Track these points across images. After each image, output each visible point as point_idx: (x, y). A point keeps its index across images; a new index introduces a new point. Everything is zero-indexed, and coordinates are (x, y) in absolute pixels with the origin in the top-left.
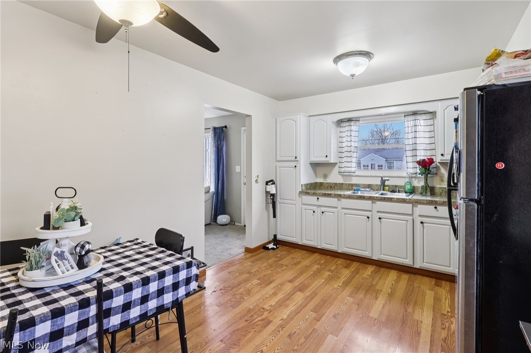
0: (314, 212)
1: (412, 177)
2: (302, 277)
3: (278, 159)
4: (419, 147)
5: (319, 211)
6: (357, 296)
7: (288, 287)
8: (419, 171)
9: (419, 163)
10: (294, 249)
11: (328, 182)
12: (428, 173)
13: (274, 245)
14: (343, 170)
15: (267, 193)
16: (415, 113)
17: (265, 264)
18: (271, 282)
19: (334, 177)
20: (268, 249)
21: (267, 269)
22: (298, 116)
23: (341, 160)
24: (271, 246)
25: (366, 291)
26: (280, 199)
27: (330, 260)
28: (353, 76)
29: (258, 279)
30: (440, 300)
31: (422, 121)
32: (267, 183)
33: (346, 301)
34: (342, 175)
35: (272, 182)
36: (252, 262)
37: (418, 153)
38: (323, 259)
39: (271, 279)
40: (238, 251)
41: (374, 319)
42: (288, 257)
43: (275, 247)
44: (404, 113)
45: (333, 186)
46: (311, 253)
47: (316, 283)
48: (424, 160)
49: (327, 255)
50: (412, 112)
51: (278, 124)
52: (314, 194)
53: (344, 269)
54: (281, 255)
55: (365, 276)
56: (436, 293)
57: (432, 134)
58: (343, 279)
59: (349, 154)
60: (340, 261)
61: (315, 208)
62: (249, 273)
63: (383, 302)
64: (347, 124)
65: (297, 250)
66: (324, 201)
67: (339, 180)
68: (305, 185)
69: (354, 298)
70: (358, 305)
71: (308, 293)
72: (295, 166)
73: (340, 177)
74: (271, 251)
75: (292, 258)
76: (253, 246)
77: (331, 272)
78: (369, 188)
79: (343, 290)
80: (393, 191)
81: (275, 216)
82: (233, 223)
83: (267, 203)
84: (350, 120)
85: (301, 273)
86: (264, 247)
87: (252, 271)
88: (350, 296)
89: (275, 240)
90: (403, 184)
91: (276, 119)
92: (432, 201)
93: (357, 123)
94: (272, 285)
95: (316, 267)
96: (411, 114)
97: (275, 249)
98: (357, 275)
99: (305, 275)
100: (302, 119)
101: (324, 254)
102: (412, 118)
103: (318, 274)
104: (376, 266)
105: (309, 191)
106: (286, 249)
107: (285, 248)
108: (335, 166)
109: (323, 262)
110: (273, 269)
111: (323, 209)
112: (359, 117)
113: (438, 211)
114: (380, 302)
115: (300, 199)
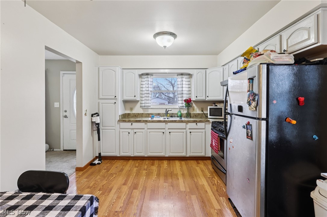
0: (129, 133)
1: (181, 108)
2: (130, 179)
3: (100, 98)
4: (184, 92)
5: (132, 132)
6: (168, 181)
7: (125, 189)
8: (184, 105)
9: (185, 101)
10: (113, 160)
11: (133, 113)
12: (189, 106)
13: (99, 161)
14: (143, 105)
15: (93, 123)
16: (182, 74)
17: (98, 177)
18: (111, 190)
19: (137, 110)
20: (95, 164)
21: (102, 180)
22: (117, 68)
23: (142, 99)
24: (97, 162)
25: (171, 176)
26: (102, 126)
27: (141, 163)
28: (165, 47)
29: (99, 190)
30: (204, 171)
31: (185, 79)
32: (92, 115)
33: (165, 186)
34: (143, 108)
35: (97, 114)
36: (87, 178)
37: (184, 95)
38: (137, 163)
39: (110, 187)
40: (70, 172)
41: (184, 192)
42: (112, 167)
43: (100, 162)
44: (177, 73)
45: (136, 115)
46: (127, 161)
47: (141, 180)
48: (187, 99)
49: (137, 160)
50: (181, 73)
51: (101, 72)
52: (129, 121)
53: (152, 166)
54: (107, 167)
55: (165, 167)
56: (200, 168)
57: (189, 86)
58: (155, 173)
59: (147, 95)
60: (147, 162)
61: (129, 131)
62: (89, 187)
63: (182, 180)
64: (146, 76)
65: (116, 161)
66: (135, 125)
67: (141, 111)
68: (121, 115)
69: (167, 183)
70: (172, 186)
71: (140, 188)
72: (115, 103)
73: (141, 109)
74: (98, 166)
75: (116, 167)
76: (83, 165)
77: (146, 170)
78: (159, 115)
79: (159, 180)
80: (172, 117)
81: (99, 140)
82: (52, 150)
83: (93, 130)
84: (147, 74)
85: (128, 176)
86: (91, 164)
87: (91, 186)
88: (165, 182)
89: (100, 157)
90: (176, 112)
91: (99, 68)
92: (195, 121)
93: (152, 76)
94: (113, 191)
95: (135, 169)
96: (180, 74)
97: (100, 163)
98: (161, 168)
99: (131, 177)
100: (118, 70)
101: (136, 160)
102: (180, 76)
103: (139, 174)
104: (167, 160)
105: (124, 119)
106: (108, 162)
107: (106, 161)
108: (138, 103)
109: (137, 165)
110: (106, 179)
111: (135, 131)
112: (153, 73)
113: (197, 125)
114: (181, 180)
115: (119, 125)
